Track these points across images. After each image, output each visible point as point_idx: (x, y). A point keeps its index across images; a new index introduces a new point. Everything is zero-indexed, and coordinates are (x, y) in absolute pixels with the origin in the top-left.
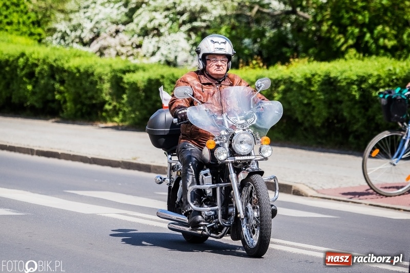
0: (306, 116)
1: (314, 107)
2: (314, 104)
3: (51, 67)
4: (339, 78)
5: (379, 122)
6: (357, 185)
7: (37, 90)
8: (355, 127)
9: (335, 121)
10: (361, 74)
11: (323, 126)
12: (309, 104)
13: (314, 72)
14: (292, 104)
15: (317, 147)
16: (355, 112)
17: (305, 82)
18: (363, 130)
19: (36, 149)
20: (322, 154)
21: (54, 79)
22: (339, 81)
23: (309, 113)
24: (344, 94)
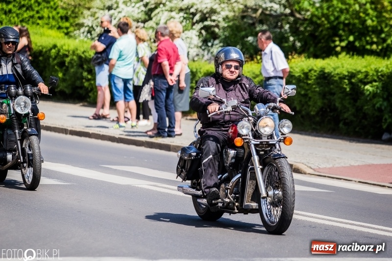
0: (303, 106)
1: (310, 98)
2: (310, 95)
3: (80, 58)
4: (332, 74)
5: (367, 112)
6: (348, 165)
7: (67, 77)
8: (346, 115)
9: (328, 110)
10: (350, 70)
11: (317, 114)
12: (305, 95)
13: (310, 68)
15: (312, 132)
16: (346, 103)
17: (302, 76)
18: (352, 118)
19: (69, 129)
20: (317, 138)
21: (83, 68)
22: (333, 76)
23: (306, 102)
24: (337, 87)
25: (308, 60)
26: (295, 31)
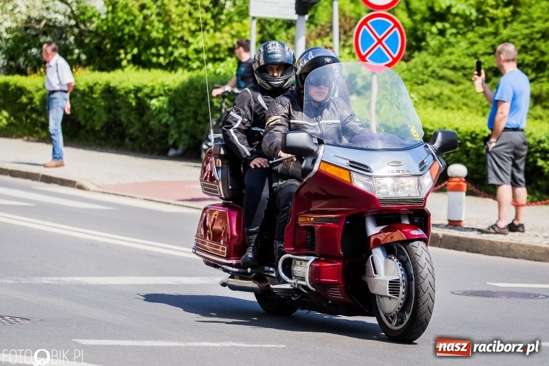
0: (88, 120)
1: (95, 113)
2: (95, 109)
4: (118, 88)
5: (153, 127)
6: (133, 182)
8: (132, 131)
9: (114, 125)
10: (137, 84)
11: (102, 129)
12: (90, 110)
13: (95, 81)
14: (77, 108)
15: (97, 147)
16: (132, 118)
17: (87, 90)
18: (138, 133)
20: (102, 154)
22: (119, 90)
23: (91, 117)
24: (122, 101)
25: (93, 73)
26: (80, 43)
